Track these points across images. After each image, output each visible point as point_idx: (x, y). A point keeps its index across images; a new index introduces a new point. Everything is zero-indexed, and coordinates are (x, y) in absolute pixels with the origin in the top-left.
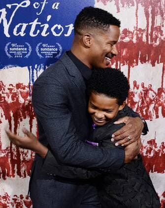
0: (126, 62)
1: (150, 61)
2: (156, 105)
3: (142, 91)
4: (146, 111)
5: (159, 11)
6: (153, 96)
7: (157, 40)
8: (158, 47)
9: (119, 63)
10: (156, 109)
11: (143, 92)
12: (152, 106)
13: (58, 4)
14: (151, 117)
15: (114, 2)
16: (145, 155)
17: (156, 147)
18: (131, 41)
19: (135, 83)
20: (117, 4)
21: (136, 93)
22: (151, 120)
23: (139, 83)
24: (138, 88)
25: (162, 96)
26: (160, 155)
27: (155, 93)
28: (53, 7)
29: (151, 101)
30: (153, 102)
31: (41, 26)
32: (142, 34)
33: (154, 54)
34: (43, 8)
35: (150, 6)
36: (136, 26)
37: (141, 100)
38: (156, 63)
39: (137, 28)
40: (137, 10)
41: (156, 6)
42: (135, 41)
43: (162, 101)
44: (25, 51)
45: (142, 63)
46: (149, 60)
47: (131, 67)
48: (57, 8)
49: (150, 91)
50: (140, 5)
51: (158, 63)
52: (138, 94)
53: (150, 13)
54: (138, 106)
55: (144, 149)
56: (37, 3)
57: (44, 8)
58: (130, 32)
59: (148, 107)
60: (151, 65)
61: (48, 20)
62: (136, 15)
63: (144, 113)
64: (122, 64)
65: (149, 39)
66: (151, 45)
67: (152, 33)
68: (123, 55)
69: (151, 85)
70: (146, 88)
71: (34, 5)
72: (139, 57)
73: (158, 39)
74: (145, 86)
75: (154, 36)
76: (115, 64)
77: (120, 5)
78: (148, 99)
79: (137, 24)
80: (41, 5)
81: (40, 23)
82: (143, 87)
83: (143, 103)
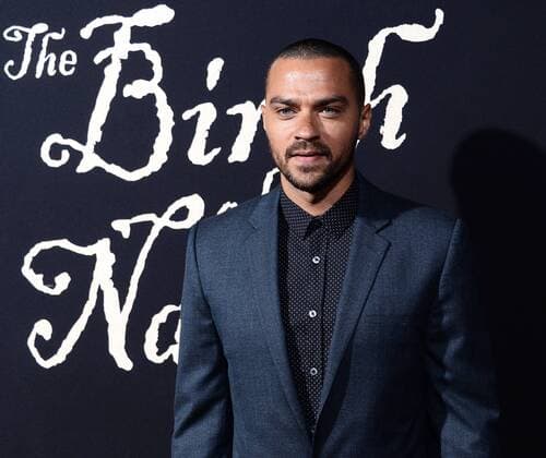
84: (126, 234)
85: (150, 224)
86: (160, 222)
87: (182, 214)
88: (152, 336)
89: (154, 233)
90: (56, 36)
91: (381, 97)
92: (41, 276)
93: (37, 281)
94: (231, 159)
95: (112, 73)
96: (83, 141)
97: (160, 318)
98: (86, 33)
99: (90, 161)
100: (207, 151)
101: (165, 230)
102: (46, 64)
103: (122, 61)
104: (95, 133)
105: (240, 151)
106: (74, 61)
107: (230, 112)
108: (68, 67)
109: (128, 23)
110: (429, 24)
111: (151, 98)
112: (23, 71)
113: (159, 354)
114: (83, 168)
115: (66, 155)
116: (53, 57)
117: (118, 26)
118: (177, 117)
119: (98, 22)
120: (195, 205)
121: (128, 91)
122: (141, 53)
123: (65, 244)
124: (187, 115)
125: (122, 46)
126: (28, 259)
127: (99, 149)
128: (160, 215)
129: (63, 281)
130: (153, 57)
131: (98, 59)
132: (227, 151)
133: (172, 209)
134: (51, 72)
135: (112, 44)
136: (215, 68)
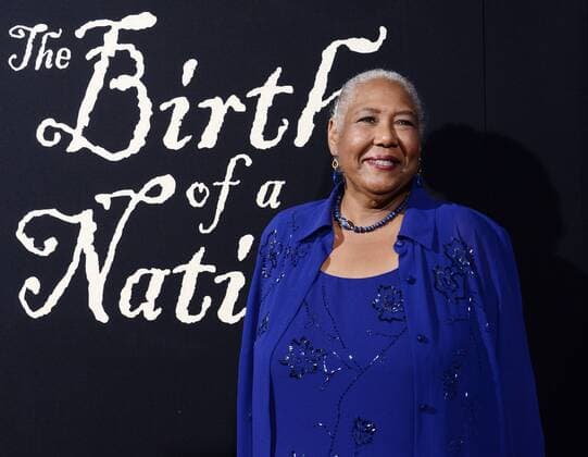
84: (107, 206)
85: (128, 199)
86: (136, 198)
87: (156, 191)
88: (126, 294)
89: (132, 206)
90: (54, 35)
91: (331, 98)
92: (32, 239)
93: (28, 243)
94: (200, 146)
95: (101, 69)
96: (73, 125)
97: (134, 279)
98: (80, 33)
99: (79, 143)
100: (180, 138)
101: (141, 204)
102: (45, 59)
103: (110, 58)
104: (83, 119)
105: (209, 139)
106: (69, 57)
107: (201, 105)
108: (63, 62)
109: (116, 26)
110: (374, 38)
111: (133, 91)
112: (24, 64)
113: (131, 310)
114: (73, 148)
115: (58, 137)
116: (50, 52)
117: (109, 28)
118: (155, 108)
119: (91, 25)
120: (168, 184)
121: (114, 84)
122: (127, 53)
123: (54, 213)
124: (164, 107)
125: (110, 46)
126: (22, 225)
127: (86, 133)
128: (137, 192)
129: (51, 245)
130: (137, 56)
131: (89, 56)
132: (197, 139)
133: (148, 186)
134: (48, 65)
135: (101, 43)
136: (190, 68)
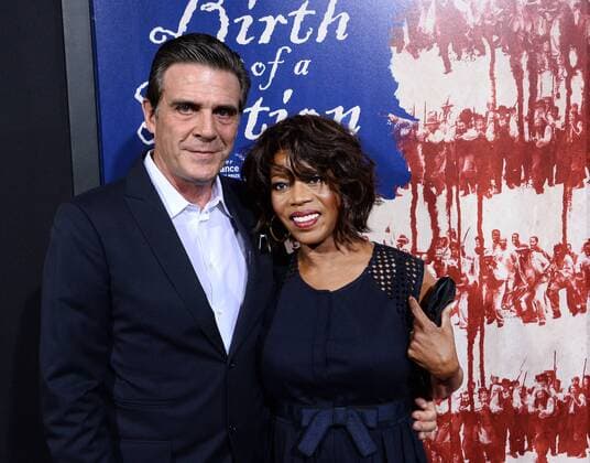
0: (473, 186)
1: (530, 181)
2: (553, 285)
3: (516, 254)
4: (528, 301)
5: (547, 62)
6: (543, 265)
7: (546, 132)
8: (547, 147)
9: (454, 189)
10: (553, 297)
11: (517, 256)
12: (542, 289)
13: (307, 62)
14: (541, 316)
15: (436, 49)
16: (531, 409)
17: (558, 390)
18: (482, 138)
19: (496, 235)
20: (444, 54)
21: (500, 259)
22: (541, 324)
23: (506, 235)
24: (504, 247)
25: (566, 263)
26: (572, 410)
27: (549, 258)
28: (296, 71)
29: (539, 277)
30: (545, 279)
31: (271, 115)
32: (508, 120)
33: (541, 164)
34: (272, 75)
35: (525, 53)
36: (491, 101)
37: (513, 275)
38: (546, 185)
39: (494, 105)
40: (492, 65)
41: (539, 50)
42: (490, 135)
43: (566, 275)
44: (234, 173)
45: (512, 188)
46: (527, 179)
47: (484, 198)
48: (304, 72)
49: (534, 253)
50: (499, 51)
51: (551, 184)
52: (504, 261)
53: (524, 67)
54: (507, 289)
55: (528, 396)
56: (261, 65)
57: (277, 73)
58: (477, 117)
59: (532, 291)
60: (534, 190)
61: (285, 100)
62: (492, 74)
63: (524, 306)
64: (461, 193)
65: (526, 130)
66: (532, 143)
67: (531, 114)
68: (464, 170)
69: (537, 240)
70: (524, 246)
71: (253, 69)
72: (504, 172)
73: (548, 127)
74: (522, 242)
75: (537, 121)
76: (445, 192)
77: (452, 55)
78: (530, 273)
79: (494, 96)
80: (269, 68)
81: (267, 109)
82: (517, 243)
83: (518, 281)
